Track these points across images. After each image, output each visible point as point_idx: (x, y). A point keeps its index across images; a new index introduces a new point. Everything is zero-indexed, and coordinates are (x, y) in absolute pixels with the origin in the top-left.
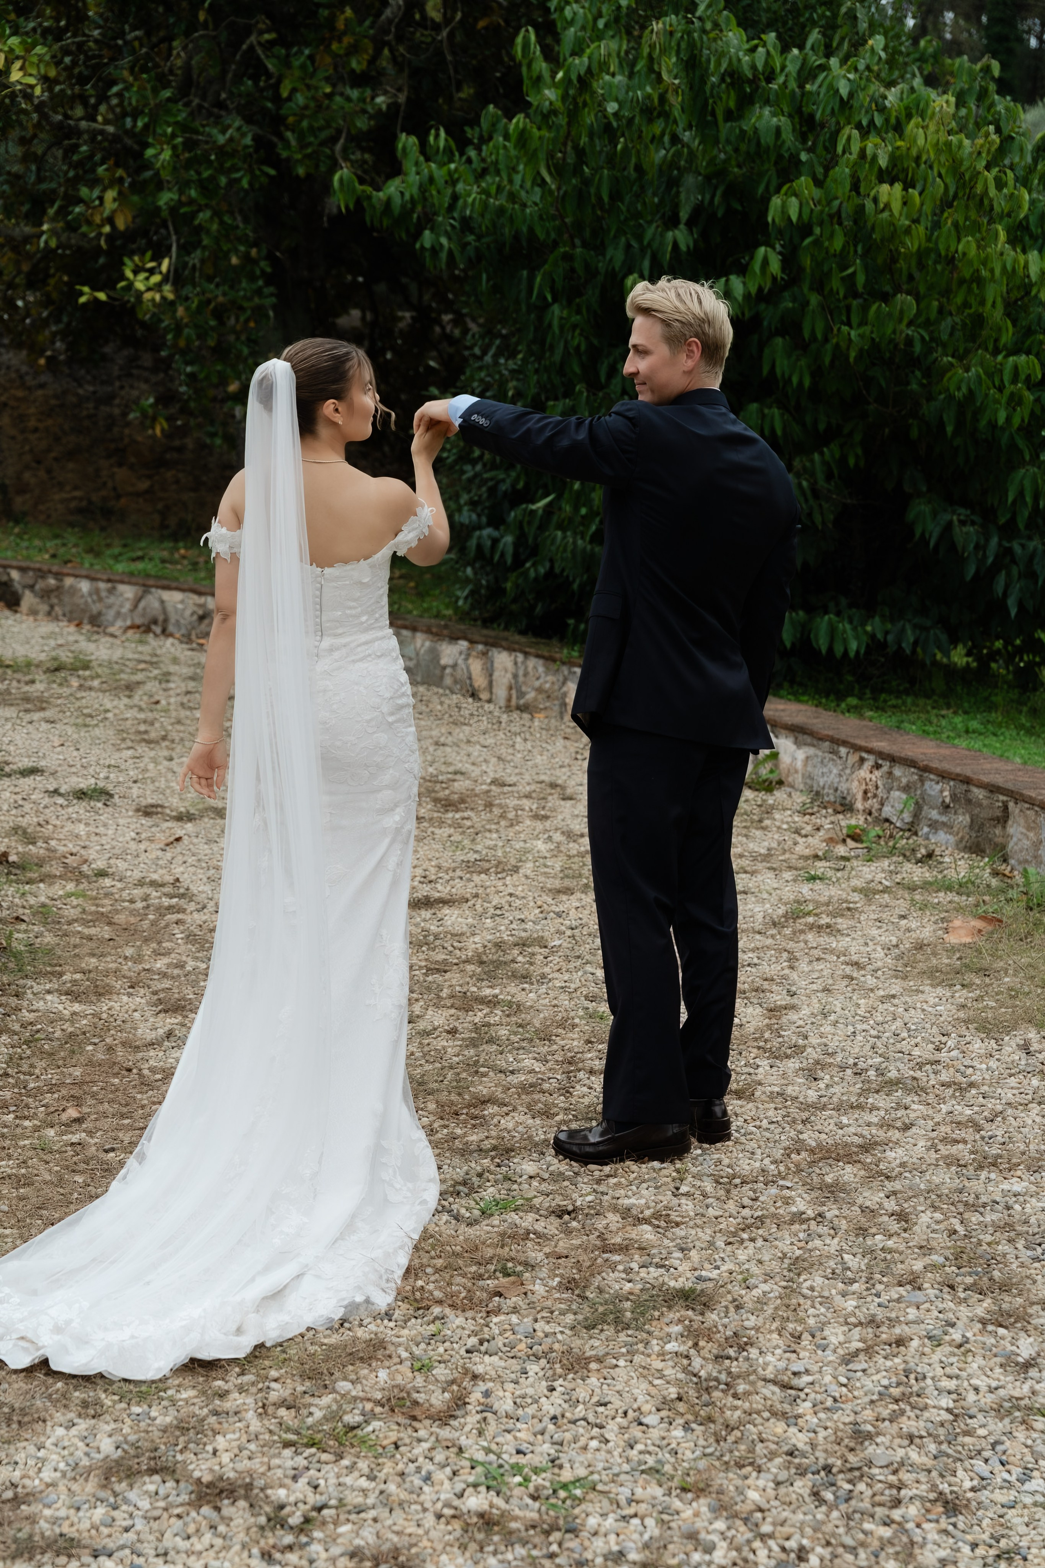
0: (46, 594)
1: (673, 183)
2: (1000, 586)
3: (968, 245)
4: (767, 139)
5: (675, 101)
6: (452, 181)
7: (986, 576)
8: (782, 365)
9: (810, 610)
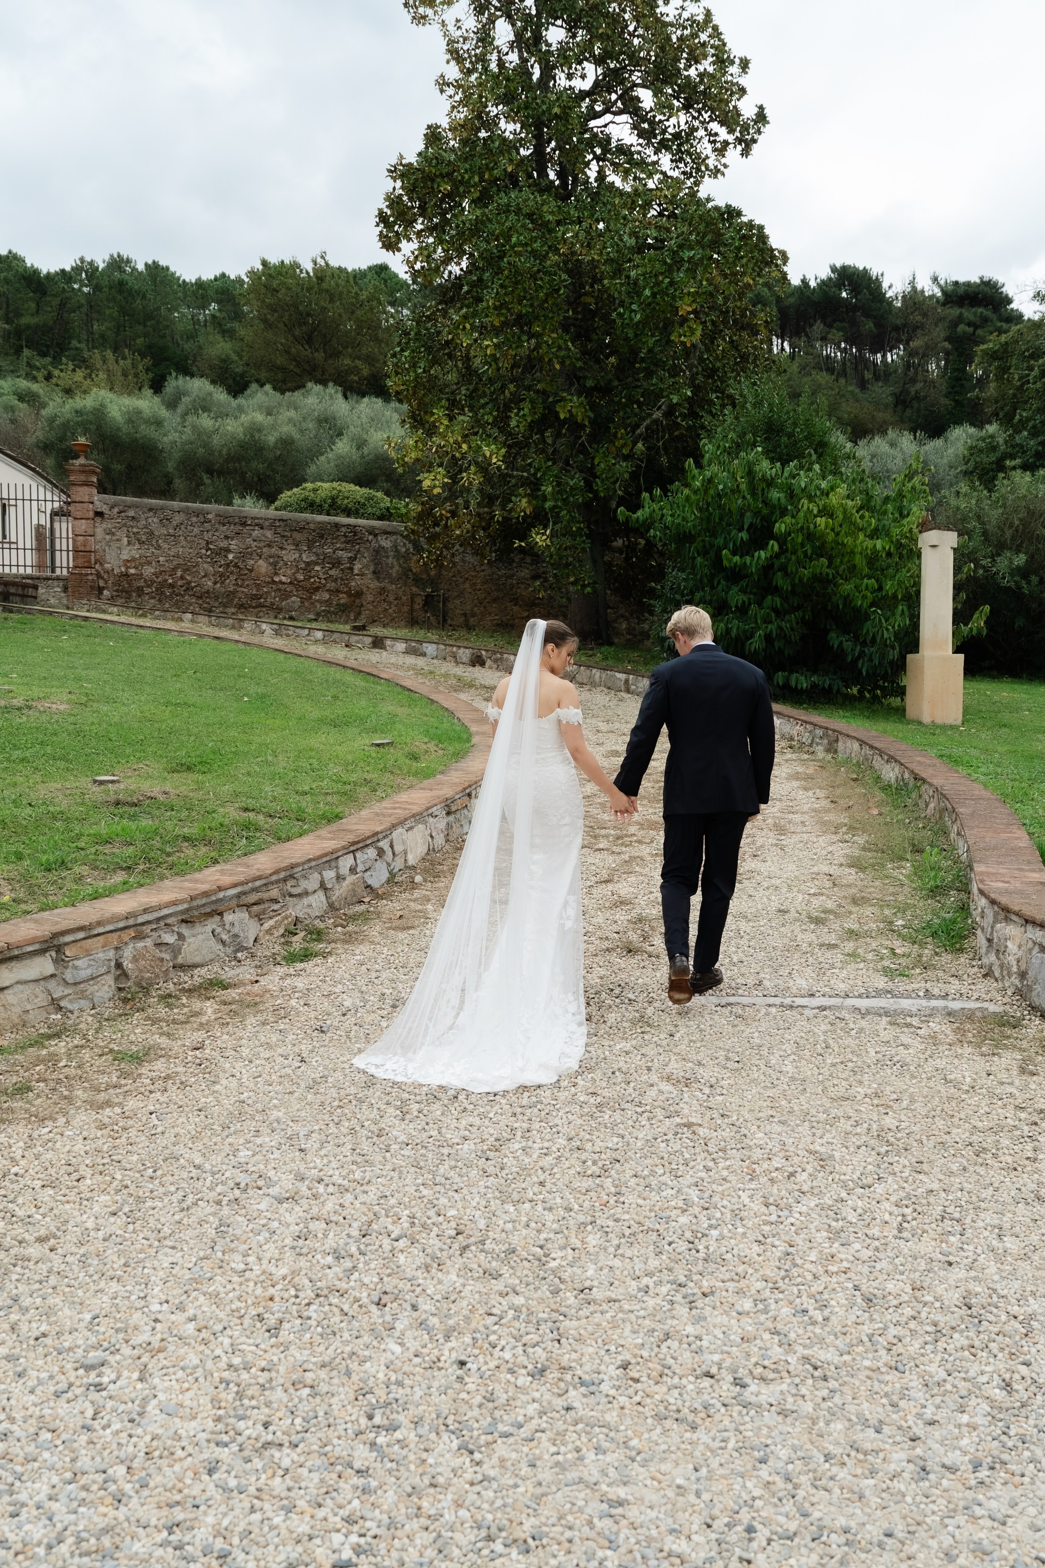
0: (496, 661)
1: (742, 515)
2: (860, 665)
3: (848, 540)
4: (775, 502)
5: (743, 487)
6: (661, 509)
7: (855, 661)
8: (780, 582)
9: (791, 672)
